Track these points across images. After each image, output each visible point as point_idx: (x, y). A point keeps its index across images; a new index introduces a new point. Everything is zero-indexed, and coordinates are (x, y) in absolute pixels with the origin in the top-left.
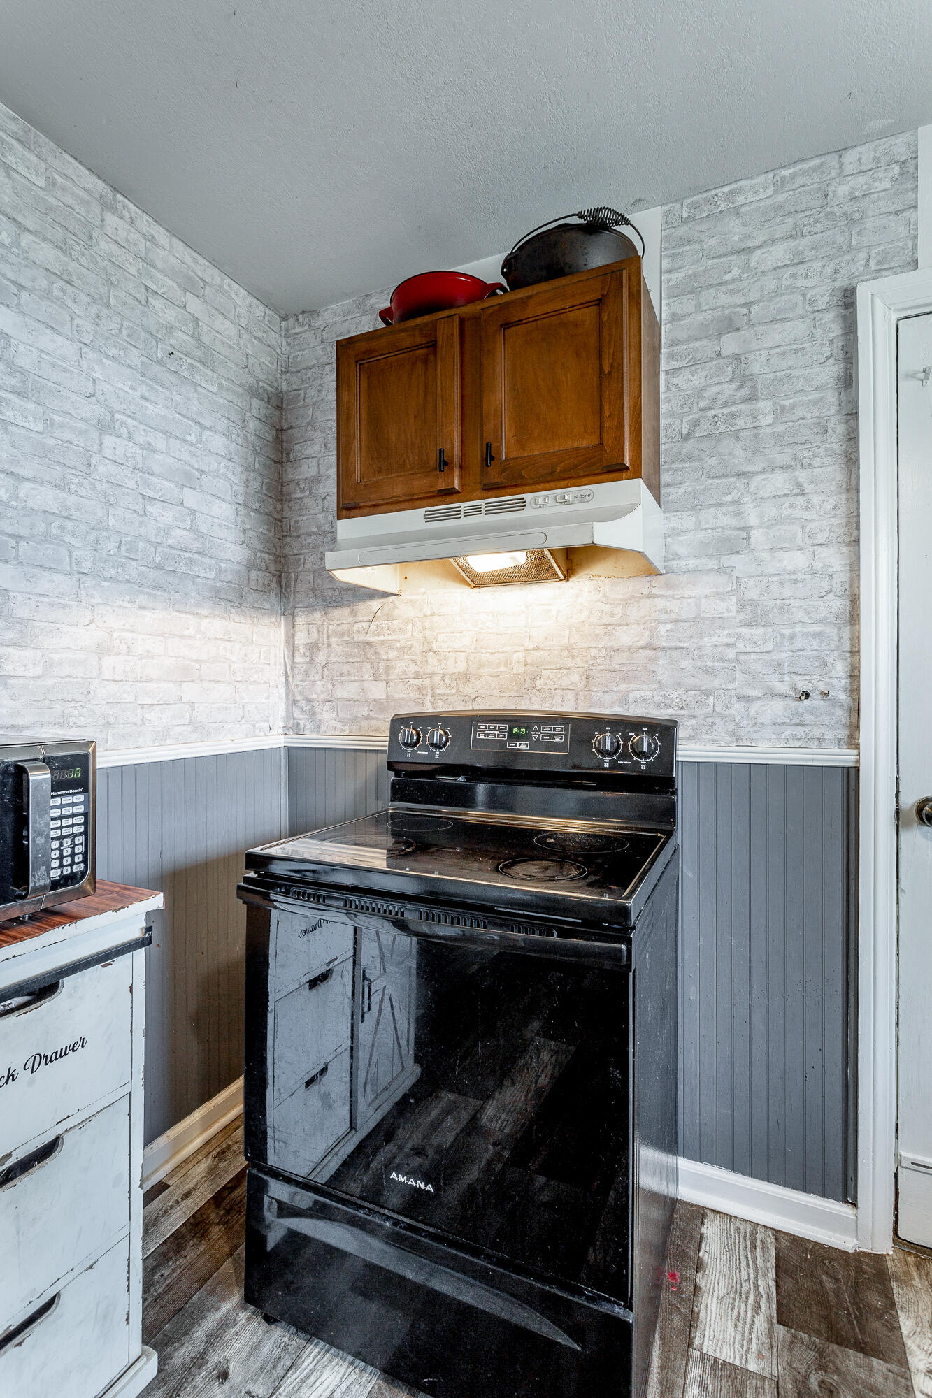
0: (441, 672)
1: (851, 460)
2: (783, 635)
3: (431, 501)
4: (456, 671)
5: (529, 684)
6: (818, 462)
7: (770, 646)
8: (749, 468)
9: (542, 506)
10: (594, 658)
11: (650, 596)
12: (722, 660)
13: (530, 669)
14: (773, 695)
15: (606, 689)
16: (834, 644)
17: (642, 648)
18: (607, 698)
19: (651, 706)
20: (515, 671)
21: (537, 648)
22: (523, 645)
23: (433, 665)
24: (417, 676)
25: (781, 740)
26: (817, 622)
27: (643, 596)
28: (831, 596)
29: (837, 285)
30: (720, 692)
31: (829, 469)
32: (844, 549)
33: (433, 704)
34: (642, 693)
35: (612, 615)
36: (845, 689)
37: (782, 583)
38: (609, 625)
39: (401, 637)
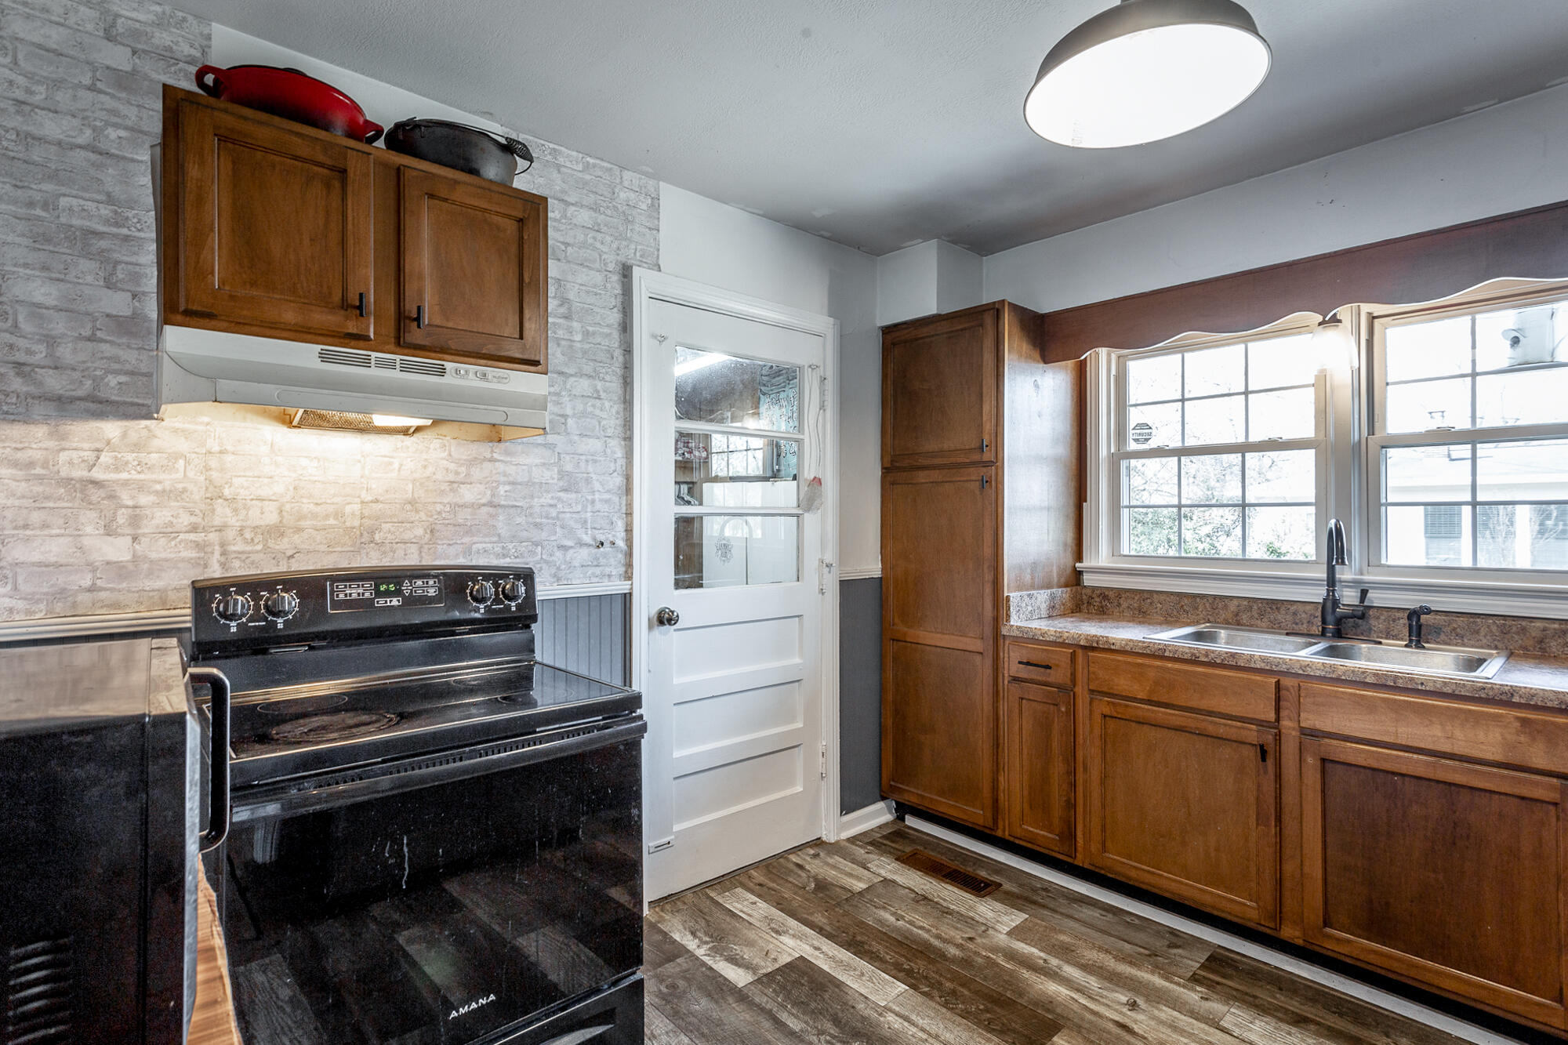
0: (238, 524)
1: (627, 382)
2: (587, 500)
3: (330, 340)
4: (262, 523)
5: (366, 538)
6: (608, 378)
7: (579, 508)
8: (566, 370)
9: (462, 377)
10: (439, 513)
11: (492, 460)
12: (547, 517)
13: (367, 522)
14: (581, 544)
15: (451, 542)
16: (617, 507)
17: (484, 505)
18: (452, 550)
19: (492, 556)
20: (348, 524)
21: (377, 501)
22: (359, 497)
23: (222, 513)
24: (194, 529)
25: (585, 577)
26: (608, 491)
27: (485, 459)
28: (616, 474)
29: (619, 258)
30: (546, 543)
31: (615, 385)
32: (623, 443)
33: (223, 565)
34: (484, 545)
35: (457, 473)
36: (623, 539)
37: (587, 461)
38: (454, 482)
39: (162, 476)
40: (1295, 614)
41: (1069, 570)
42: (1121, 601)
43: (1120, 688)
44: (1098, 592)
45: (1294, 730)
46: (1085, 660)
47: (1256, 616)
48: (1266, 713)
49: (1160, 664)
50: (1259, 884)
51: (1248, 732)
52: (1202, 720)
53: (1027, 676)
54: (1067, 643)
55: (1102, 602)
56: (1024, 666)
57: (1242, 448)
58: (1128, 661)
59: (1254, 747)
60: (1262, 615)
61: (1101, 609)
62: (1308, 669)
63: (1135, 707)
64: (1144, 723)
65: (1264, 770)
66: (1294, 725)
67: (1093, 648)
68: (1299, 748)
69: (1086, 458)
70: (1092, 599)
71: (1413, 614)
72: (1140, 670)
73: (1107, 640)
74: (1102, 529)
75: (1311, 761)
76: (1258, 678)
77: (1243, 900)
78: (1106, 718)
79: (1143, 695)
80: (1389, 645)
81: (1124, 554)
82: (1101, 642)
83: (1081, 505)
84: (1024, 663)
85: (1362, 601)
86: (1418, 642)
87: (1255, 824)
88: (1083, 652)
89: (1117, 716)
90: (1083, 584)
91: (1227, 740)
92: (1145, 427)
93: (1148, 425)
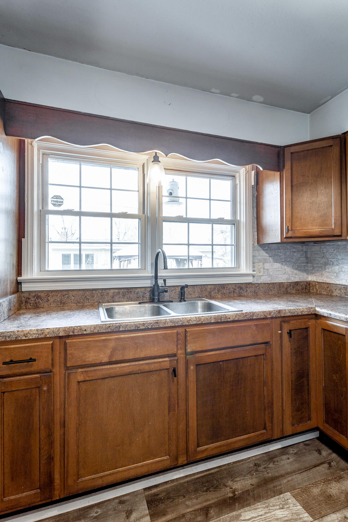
40: (137, 293)
41: (15, 281)
42: (49, 298)
43: (91, 359)
44: (34, 294)
45: (183, 354)
46: (62, 346)
47: (121, 296)
48: (172, 349)
49: (116, 336)
50: (170, 444)
51: (165, 363)
52: (142, 364)
53: (9, 372)
54: (48, 337)
55: (36, 301)
56: (5, 366)
57: (111, 215)
58: (96, 340)
59: (167, 370)
60: (124, 296)
61: (35, 305)
62: (190, 321)
63: (101, 369)
64: (106, 378)
65: (173, 382)
66: (183, 351)
67: (68, 337)
68: (186, 363)
69: (24, 210)
70: (29, 300)
71: (183, 288)
72: (104, 344)
73: (80, 328)
74: (35, 255)
75: (192, 368)
76: (169, 332)
77: (163, 458)
78: (81, 383)
79: (105, 360)
80: (175, 301)
81: (49, 269)
82: (76, 331)
83: (20, 240)
84: (4, 363)
85: (165, 284)
86: (184, 299)
87: (167, 412)
88: (60, 341)
89: (88, 379)
90: (22, 290)
91: (155, 371)
92: (59, 198)
93: (61, 197)
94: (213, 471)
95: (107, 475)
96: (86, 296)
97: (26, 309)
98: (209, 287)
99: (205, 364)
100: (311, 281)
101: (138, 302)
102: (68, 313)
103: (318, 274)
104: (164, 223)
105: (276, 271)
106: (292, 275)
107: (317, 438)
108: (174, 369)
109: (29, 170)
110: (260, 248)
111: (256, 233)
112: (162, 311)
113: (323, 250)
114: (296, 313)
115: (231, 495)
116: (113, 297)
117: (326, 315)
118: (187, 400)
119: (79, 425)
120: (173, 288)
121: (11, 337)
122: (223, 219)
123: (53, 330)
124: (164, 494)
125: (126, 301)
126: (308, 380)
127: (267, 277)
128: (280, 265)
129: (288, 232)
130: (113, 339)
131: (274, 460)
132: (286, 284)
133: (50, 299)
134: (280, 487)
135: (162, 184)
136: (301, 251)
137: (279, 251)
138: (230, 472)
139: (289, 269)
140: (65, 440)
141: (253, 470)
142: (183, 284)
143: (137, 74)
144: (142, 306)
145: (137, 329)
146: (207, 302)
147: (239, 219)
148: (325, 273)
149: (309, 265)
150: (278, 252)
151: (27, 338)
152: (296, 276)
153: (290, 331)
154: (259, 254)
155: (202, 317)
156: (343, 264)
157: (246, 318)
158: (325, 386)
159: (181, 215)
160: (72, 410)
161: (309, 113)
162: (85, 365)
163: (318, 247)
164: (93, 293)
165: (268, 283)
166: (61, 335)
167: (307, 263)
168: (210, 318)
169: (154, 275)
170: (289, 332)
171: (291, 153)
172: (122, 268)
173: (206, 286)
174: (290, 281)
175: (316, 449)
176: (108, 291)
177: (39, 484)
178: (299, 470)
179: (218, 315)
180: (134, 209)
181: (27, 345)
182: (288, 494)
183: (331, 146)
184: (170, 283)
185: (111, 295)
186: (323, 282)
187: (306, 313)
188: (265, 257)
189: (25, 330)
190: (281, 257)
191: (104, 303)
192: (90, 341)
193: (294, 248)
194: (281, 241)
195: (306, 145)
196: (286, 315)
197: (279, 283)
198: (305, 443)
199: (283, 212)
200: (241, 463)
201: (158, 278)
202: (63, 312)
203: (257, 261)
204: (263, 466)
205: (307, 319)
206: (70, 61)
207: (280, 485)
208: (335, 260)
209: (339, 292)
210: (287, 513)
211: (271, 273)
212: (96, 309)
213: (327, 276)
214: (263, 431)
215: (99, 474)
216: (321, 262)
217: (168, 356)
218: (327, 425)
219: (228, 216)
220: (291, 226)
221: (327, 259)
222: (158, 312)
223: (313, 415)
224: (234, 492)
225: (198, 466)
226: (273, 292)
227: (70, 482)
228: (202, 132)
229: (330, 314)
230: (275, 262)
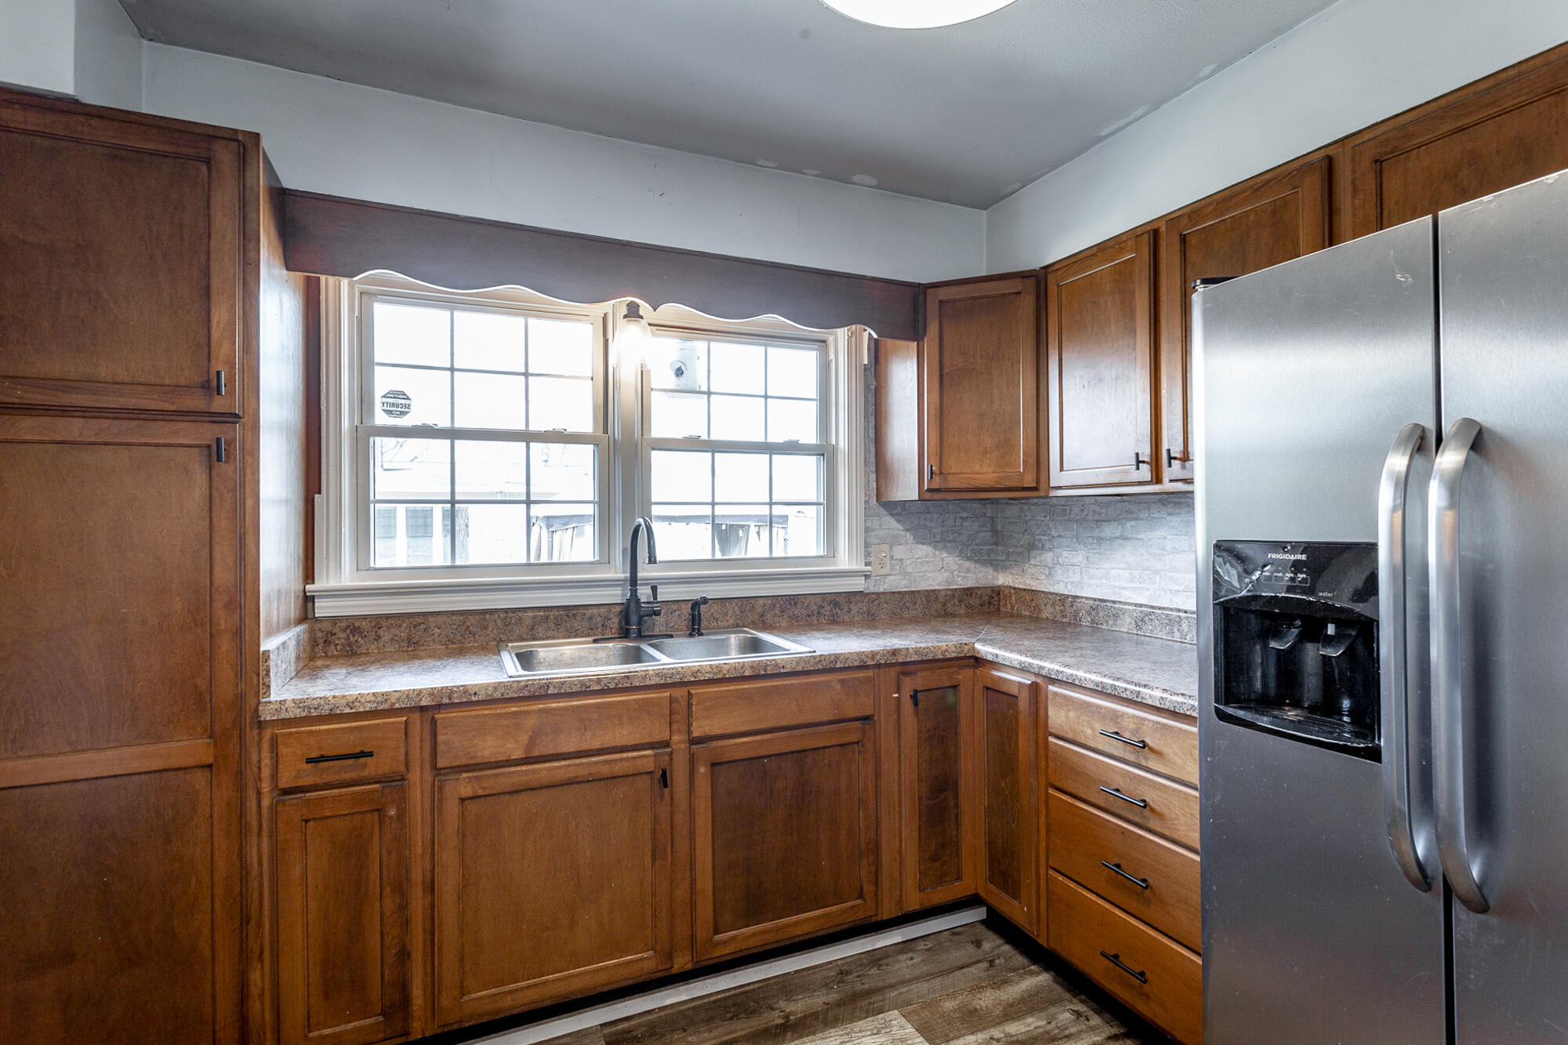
41: (301, 597)
42: (381, 632)
43: (487, 753)
44: (344, 624)
45: (684, 742)
46: (427, 728)
47: (553, 627)
48: (660, 733)
49: (541, 706)
50: (656, 927)
51: (645, 760)
52: (596, 763)
53: (318, 780)
54: (397, 709)
55: (349, 639)
56: (310, 765)
57: (527, 437)
58: (498, 714)
59: (650, 776)
60: (559, 625)
61: (348, 649)
62: (699, 674)
63: (509, 773)
64: (520, 791)
65: (662, 796)
66: (684, 737)
67: (439, 707)
68: (690, 760)
69: (320, 428)
70: (333, 637)
71: (696, 605)
72: (515, 721)
73: (465, 690)
74: (345, 532)
75: (702, 770)
76: (653, 695)
77: (640, 955)
78: (466, 802)
79: (518, 754)
80: (678, 636)
81: (377, 566)
82: (455, 695)
83: (310, 499)
84: (309, 761)
85: (655, 597)
86: (699, 630)
87: (650, 862)
88: (422, 716)
89: (482, 794)
90: (316, 615)
91: (622, 776)
92: (400, 397)
93: (405, 394)
94: (748, 988)
95: (522, 989)
96: (468, 627)
97: (326, 656)
98: (761, 601)
99: (730, 762)
100: (1004, 586)
101: (591, 639)
102: (431, 662)
103: (1016, 570)
104: (654, 453)
105: (922, 563)
106: (959, 572)
107: (982, 922)
108: (662, 770)
109: (331, 335)
110: (882, 511)
111: (873, 477)
112: (644, 657)
113: (1026, 516)
114: (931, 655)
115: (781, 1021)
116: (532, 629)
117: (990, 658)
118: (692, 839)
119: (464, 887)
120: (675, 607)
121: (322, 707)
122: (797, 442)
123: (408, 694)
124: (643, 1029)
125: (564, 638)
126: (956, 797)
127: (900, 577)
128: (931, 549)
129: (931, 478)
130: (534, 711)
131: (881, 962)
132: (943, 593)
133: (382, 634)
134: (882, 1003)
135: (649, 367)
136: (981, 517)
137: (928, 516)
138: (785, 986)
139: (951, 559)
140: (433, 920)
141: (834, 981)
142: (696, 597)
143: (588, 129)
144: (602, 648)
145: (584, 689)
146: (750, 636)
147: (834, 443)
148: (1028, 567)
149: (1000, 548)
150: (925, 519)
151: (353, 711)
152: (969, 575)
153: (916, 692)
154: (881, 525)
155: (725, 666)
156: (1059, 547)
157: (820, 667)
158: (989, 807)
159: (695, 434)
160: (449, 858)
161: (985, 209)
162: (475, 764)
163: (1016, 507)
164: (484, 619)
165: (900, 593)
166: (425, 704)
167: (997, 544)
168: (742, 667)
169: (628, 575)
170: (912, 693)
171: (940, 302)
172: (555, 560)
173: (753, 601)
174: (954, 587)
175: (974, 939)
176: (520, 614)
177: (380, 1005)
178: (927, 975)
179: (759, 661)
180: (584, 422)
181: (354, 724)
182: (896, 1012)
183: (1019, 293)
184: (666, 593)
185: (527, 623)
186: (1024, 587)
187: (953, 655)
188: (896, 532)
189: (350, 695)
190: (934, 531)
191: (511, 641)
192: (485, 715)
193: (964, 509)
194: (919, 497)
195: (970, 287)
196: (908, 660)
197: (927, 591)
198: (954, 930)
199: (924, 432)
200: (812, 971)
201: (639, 582)
202: (417, 662)
203: (875, 541)
204: (856, 974)
205: (956, 669)
206: (433, 102)
207: (883, 1001)
208: (1046, 538)
209: (1051, 610)
210: (885, 1039)
211: (909, 569)
212: (494, 654)
213: (1033, 574)
214: (858, 901)
215: (507, 987)
216: (1021, 543)
217: (651, 746)
218: (991, 887)
219: (809, 436)
220: (938, 465)
221: (1033, 535)
222: (637, 656)
223: (967, 869)
224: (787, 1017)
225: (719, 978)
226: (913, 613)
227: (445, 1001)
228: (736, 256)
229: (997, 656)
230: (917, 543)
